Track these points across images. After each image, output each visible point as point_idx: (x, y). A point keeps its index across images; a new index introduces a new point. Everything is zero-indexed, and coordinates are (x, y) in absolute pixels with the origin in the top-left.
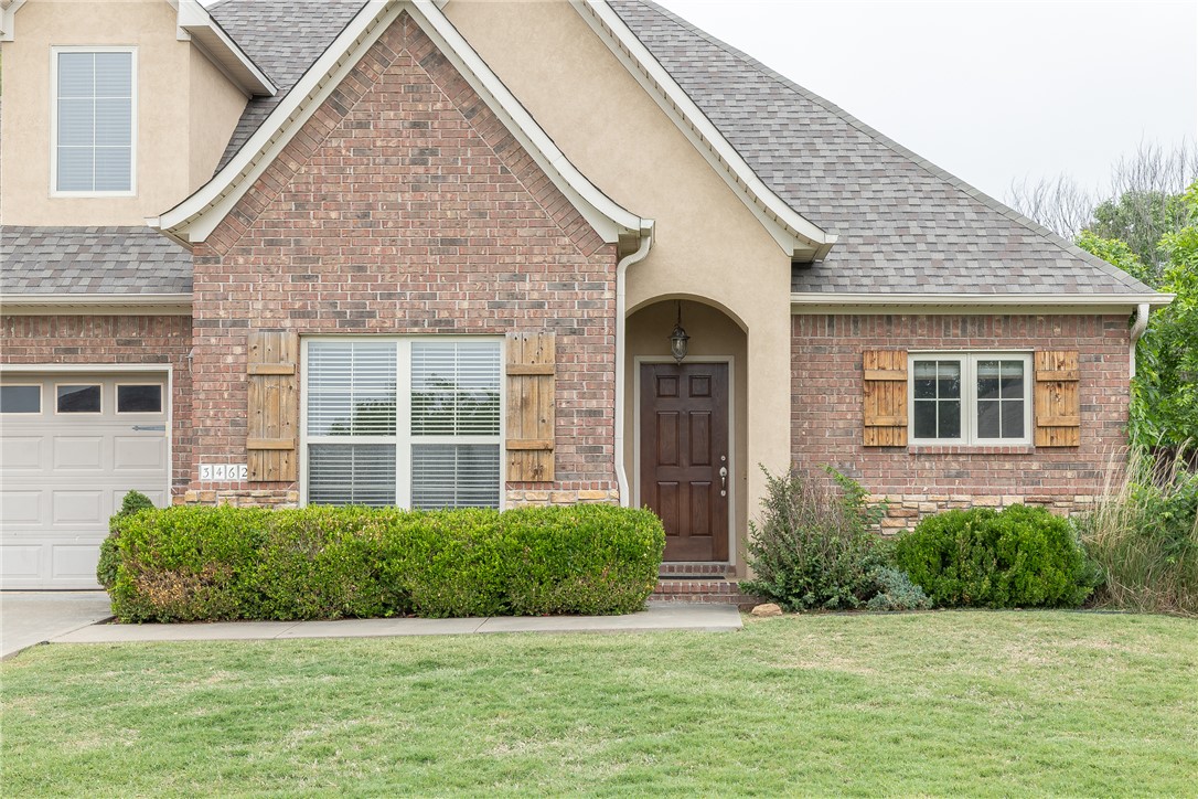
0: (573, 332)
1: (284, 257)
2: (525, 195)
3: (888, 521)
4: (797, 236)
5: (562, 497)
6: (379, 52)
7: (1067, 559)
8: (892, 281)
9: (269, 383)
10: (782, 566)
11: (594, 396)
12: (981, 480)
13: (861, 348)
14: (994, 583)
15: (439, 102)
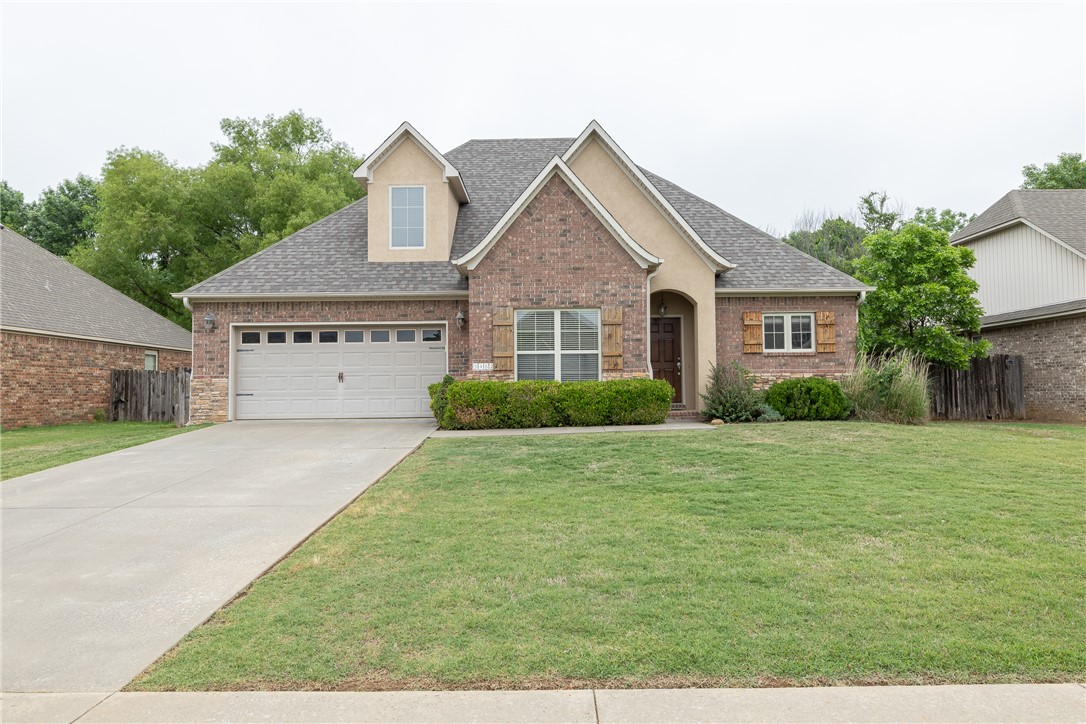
0: (629, 306)
1: (507, 276)
2: (607, 249)
3: (755, 385)
4: (718, 264)
5: (626, 376)
6: (545, 189)
7: (839, 399)
8: (755, 282)
9: (501, 329)
10: (721, 403)
11: (639, 333)
12: (794, 367)
13: (742, 311)
14: (809, 409)
15: (572, 210)
